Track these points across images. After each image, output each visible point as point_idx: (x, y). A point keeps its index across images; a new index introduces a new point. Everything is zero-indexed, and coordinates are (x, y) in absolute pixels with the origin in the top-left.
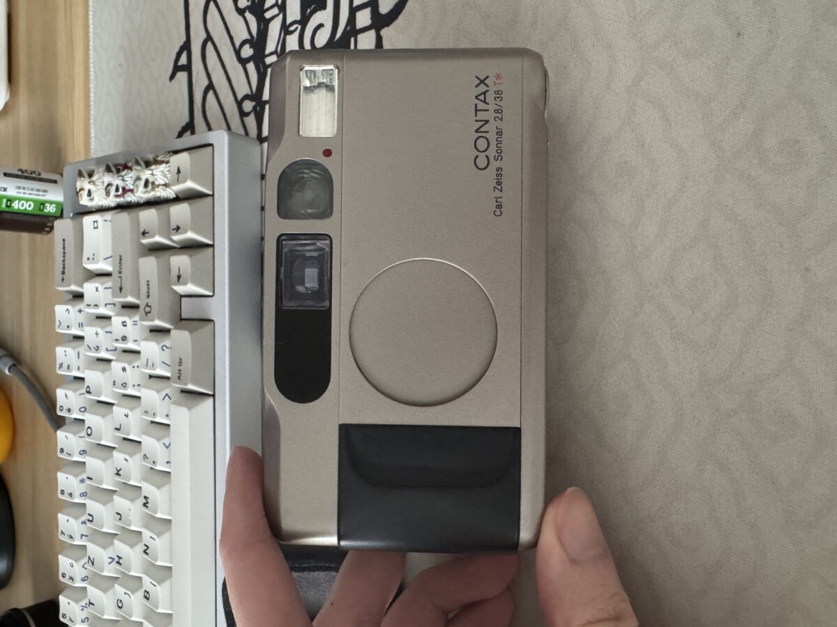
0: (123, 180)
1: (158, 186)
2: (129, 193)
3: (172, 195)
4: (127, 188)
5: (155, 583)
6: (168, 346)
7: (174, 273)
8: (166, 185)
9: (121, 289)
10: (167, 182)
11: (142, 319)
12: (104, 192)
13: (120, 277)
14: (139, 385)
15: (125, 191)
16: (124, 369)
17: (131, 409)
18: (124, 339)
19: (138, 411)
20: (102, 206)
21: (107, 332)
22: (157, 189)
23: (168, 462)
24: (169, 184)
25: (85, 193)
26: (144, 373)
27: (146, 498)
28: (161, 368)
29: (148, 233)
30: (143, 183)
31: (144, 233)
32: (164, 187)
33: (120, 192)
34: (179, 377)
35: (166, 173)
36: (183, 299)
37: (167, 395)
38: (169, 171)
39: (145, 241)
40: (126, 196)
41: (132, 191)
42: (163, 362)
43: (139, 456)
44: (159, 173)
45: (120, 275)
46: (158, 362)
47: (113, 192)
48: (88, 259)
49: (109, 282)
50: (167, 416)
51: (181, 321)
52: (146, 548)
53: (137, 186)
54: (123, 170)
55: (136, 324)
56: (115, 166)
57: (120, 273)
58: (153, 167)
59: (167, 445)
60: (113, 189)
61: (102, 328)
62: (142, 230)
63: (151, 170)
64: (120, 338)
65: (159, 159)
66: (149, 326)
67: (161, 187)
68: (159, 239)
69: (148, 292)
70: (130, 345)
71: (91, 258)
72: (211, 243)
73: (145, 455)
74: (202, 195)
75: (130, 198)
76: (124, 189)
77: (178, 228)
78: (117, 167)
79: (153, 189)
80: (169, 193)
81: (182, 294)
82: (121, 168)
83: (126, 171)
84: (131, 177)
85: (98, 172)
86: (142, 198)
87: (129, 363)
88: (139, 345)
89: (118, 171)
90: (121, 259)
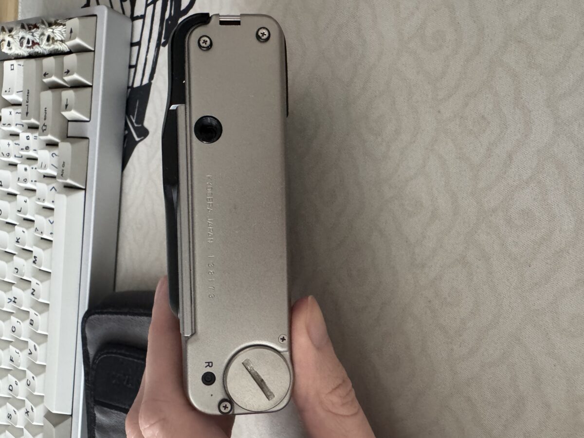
0: (33, 35)
1: (57, 41)
2: (37, 46)
3: (66, 49)
4: (35, 41)
5: (37, 313)
6: (57, 154)
7: (64, 103)
8: (62, 41)
9: (27, 113)
10: (63, 39)
11: (40, 135)
12: (19, 43)
13: (27, 105)
14: (35, 181)
15: (34, 43)
16: (26, 169)
17: (29, 197)
18: (27, 148)
19: (34, 199)
20: (18, 54)
21: (16, 144)
22: (55, 43)
23: (51, 233)
24: (64, 41)
25: (6, 43)
26: (39, 173)
27: (35, 257)
28: (50, 168)
29: (48, 74)
30: (45, 38)
31: (45, 75)
32: (61, 43)
33: (30, 44)
34: (62, 175)
35: (63, 32)
36: (69, 123)
37: (53, 187)
38: (65, 31)
39: (46, 80)
40: (34, 47)
41: (38, 44)
42: (52, 165)
43: (33, 229)
44: (58, 32)
45: (27, 104)
46: (49, 164)
47: (25, 44)
48: (6, 91)
49: (19, 110)
50: (53, 202)
51: (67, 138)
52: (33, 291)
53: (42, 40)
54: (33, 29)
55: (36, 139)
56: (28, 25)
57: (27, 102)
58: (54, 27)
59: (52, 222)
60: (25, 42)
61: (13, 141)
62: (44, 73)
63: (52, 29)
64: (24, 148)
65: (58, 22)
66: (45, 141)
67: (59, 42)
68: (54, 79)
69: (45, 116)
70: (31, 153)
71: (8, 91)
72: (91, 84)
73: (36, 228)
74: (87, 50)
75: (37, 49)
76: (33, 42)
77: (68, 72)
78: (29, 26)
79: (53, 43)
80: (64, 47)
81: (69, 119)
82: (32, 27)
83: (35, 29)
84: (38, 34)
85: (16, 29)
86: (45, 49)
87: (29, 165)
88: (37, 153)
89: (30, 29)
90: (28, 93)
